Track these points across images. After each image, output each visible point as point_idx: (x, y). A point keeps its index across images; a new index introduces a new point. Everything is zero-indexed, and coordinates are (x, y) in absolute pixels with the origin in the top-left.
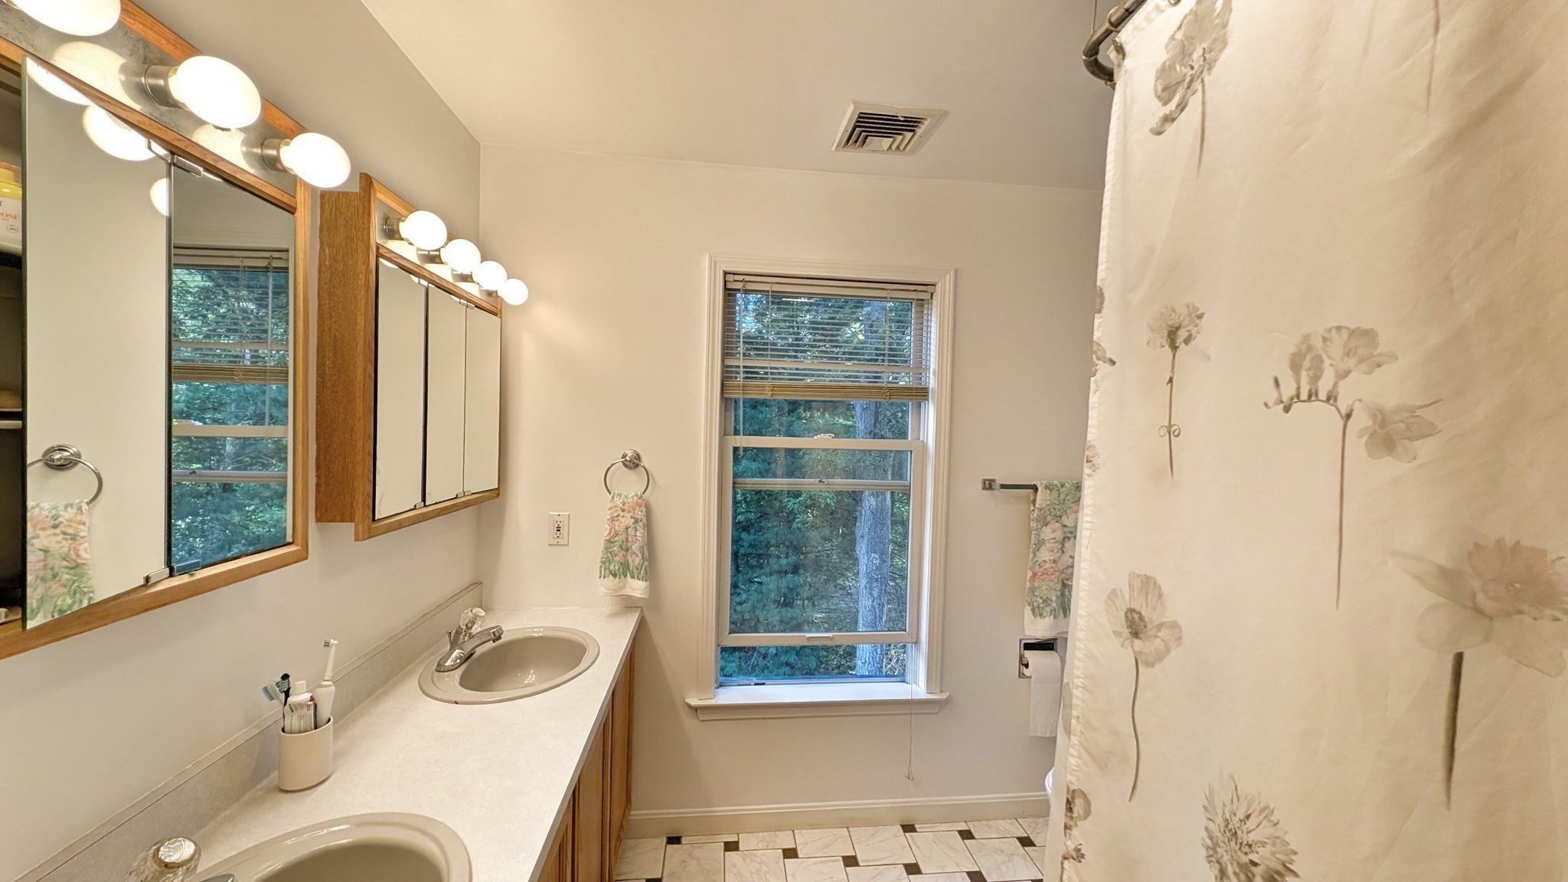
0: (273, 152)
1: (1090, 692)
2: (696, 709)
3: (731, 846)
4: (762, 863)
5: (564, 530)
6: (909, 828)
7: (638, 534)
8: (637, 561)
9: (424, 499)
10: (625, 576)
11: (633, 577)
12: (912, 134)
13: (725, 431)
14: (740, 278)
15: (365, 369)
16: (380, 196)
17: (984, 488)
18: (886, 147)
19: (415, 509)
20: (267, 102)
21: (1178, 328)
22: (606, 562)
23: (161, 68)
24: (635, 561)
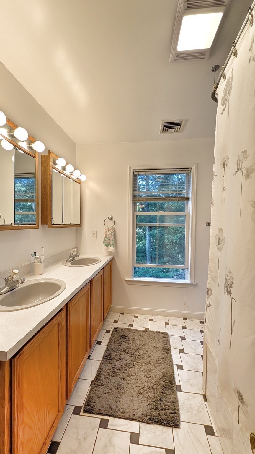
0: (31, 146)
1: (212, 263)
2: (127, 281)
3: (137, 317)
4: (143, 321)
5: (95, 235)
6: (185, 319)
7: (112, 236)
8: (112, 242)
9: (63, 223)
10: (109, 246)
11: (111, 246)
12: (180, 127)
13: (134, 211)
14: (137, 171)
15: (50, 192)
16: (52, 155)
17: (207, 225)
18: (174, 131)
19: (61, 224)
20: (29, 136)
21: (225, 163)
22: (104, 242)
23: (13, 131)
24: (111, 242)
